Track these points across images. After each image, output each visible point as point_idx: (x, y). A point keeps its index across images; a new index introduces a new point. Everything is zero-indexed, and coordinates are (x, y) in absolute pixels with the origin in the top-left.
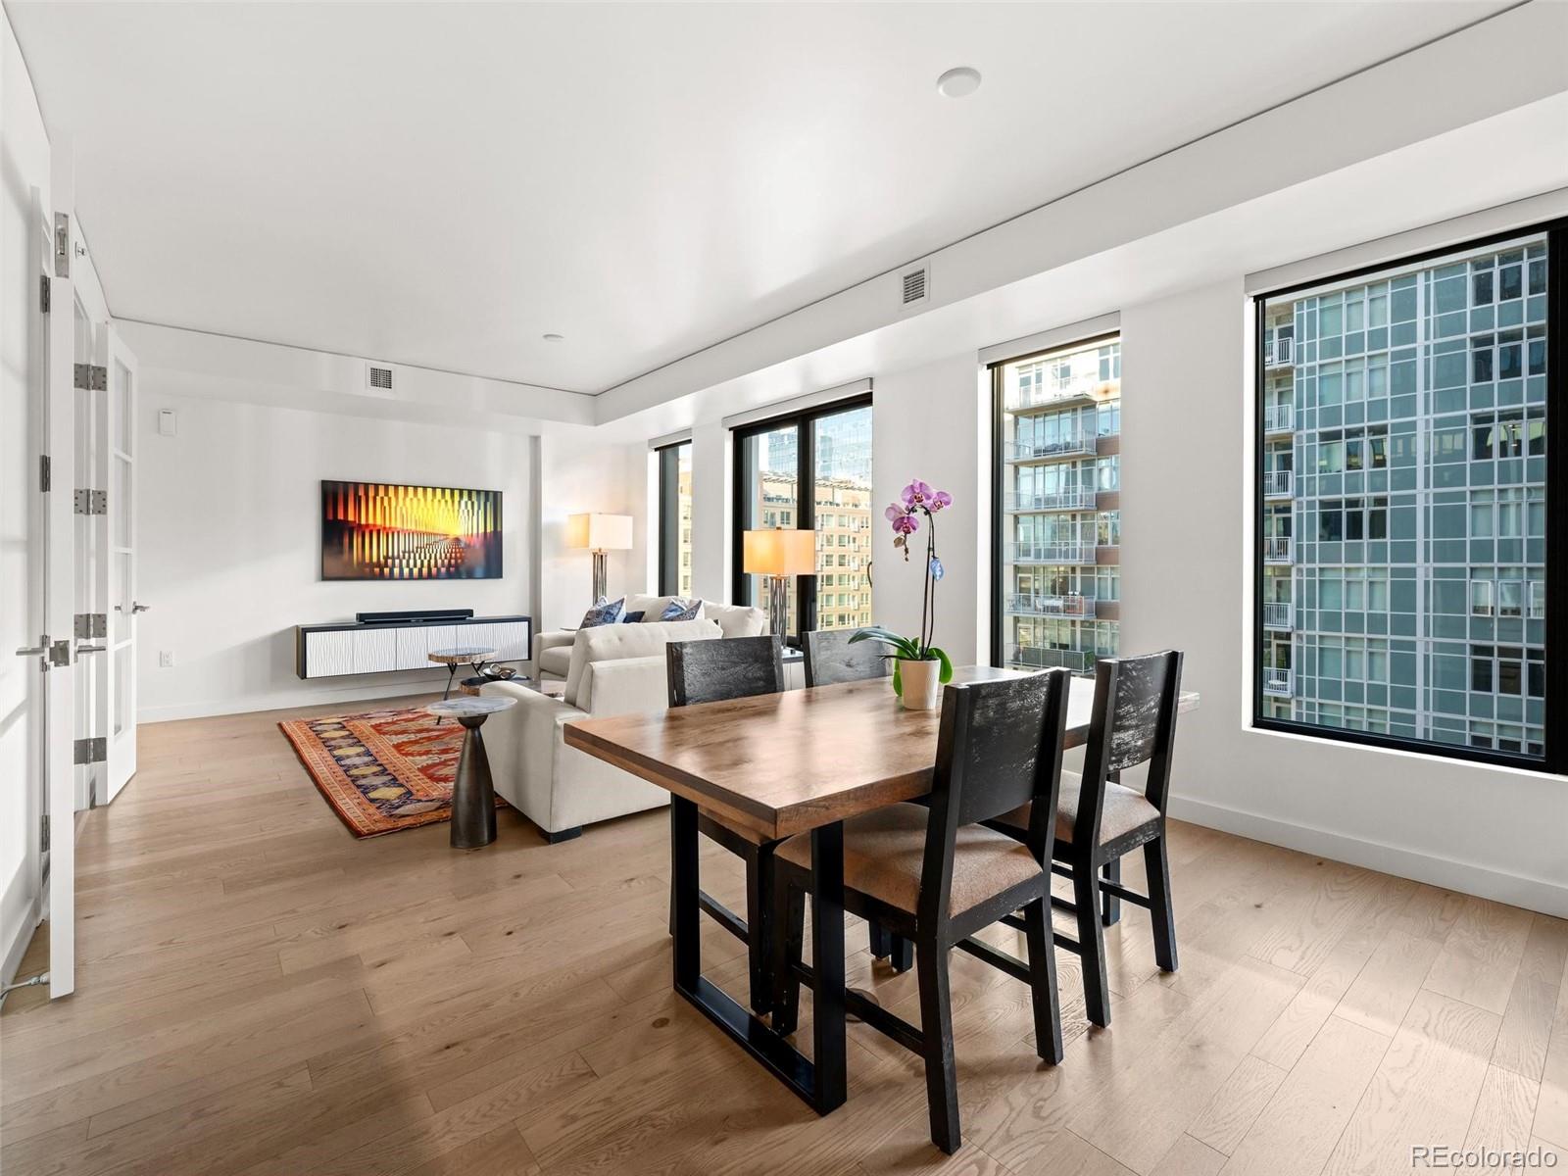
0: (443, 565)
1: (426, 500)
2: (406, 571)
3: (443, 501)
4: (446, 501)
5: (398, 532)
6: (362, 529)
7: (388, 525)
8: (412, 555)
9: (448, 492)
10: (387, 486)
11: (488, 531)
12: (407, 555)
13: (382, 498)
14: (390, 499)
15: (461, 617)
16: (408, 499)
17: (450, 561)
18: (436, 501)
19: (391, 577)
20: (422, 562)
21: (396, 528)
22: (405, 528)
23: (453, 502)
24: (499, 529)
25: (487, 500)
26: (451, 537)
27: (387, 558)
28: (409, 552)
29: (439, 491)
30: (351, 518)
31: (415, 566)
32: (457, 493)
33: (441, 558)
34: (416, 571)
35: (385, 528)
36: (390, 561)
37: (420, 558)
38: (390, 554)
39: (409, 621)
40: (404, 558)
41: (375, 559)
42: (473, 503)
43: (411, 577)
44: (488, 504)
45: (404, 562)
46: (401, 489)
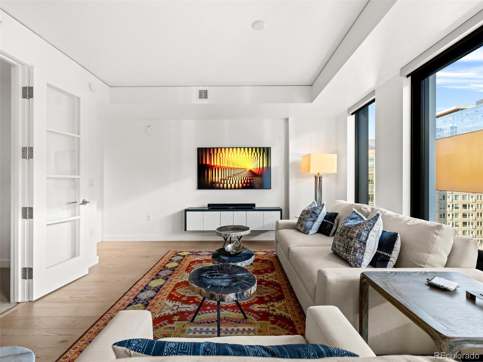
0: (246, 179)
1: (237, 153)
2: (229, 185)
3: (244, 153)
4: (246, 153)
5: (226, 168)
6: (212, 167)
7: (222, 166)
8: (231, 178)
9: (246, 149)
10: (221, 148)
11: (264, 166)
12: (229, 178)
13: (220, 154)
14: (222, 154)
15: (250, 207)
16: (230, 154)
17: (247, 181)
18: (241, 153)
19: (223, 188)
20: (236, 181)
21: (225, 167)
22: (229, 166)
23: (249, 153)
24: (269, 165)
25: (264, 152)
26: (248, 170)
27: (221, 180)
29: (242, 149)
30: (208, 163)
31: (233, 183)
32: (250, 149)
33: (243, 179)
34: (233, 185)
35: (221, 167)
36: (223, 181)
37: (235, 180)
38: (223, 178)
39: (228, 208)
40: (228, 180)
41: (217, 181)
42: (257, 154)
43: (231, 188)
44: (264, 153)
45: (228, 181)
46: (227, 149)
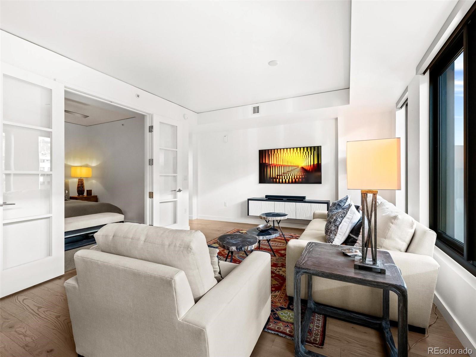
0: (298, 175)
1: (290, 153)
2: (284, 180)
3: (297, 153)
4: (298, 153)
5: (281, 166)
6: (269, 165)
7: (278, 164)
8: (286, 174)
9: (299, 149)
10: (277, 149)
11: (315, 163)
12: (284, 174)
13: (276, 154)
14: (278, 154)
15: (301, 199)
16: (284, 153)
17: (299, 177)
18: (294, 153)
19: (279, 183)
20: (289, 177)
21: (280, 165)
22: (283, 164)
23: (301, 153)
24: (320, 162)
25: (314, 150)
26: (300, 167)
27: (277, 176)
28: (285, 173)
29: (295, 149)
30: (267, 162)
31: (287, 178)
32: (302, 149)
33: (296, 175)
34: (287, 180)
35: (277, 165)
36: (279, 177)
37: (289, 175)
38: (279, 174)
39: (282, 199)
40: (283, 175)
41: (274, 176)
42: (308, 152)
43: (286, 183)
44: (315, 152)
45: (283, 177)
46: (282, 150)
